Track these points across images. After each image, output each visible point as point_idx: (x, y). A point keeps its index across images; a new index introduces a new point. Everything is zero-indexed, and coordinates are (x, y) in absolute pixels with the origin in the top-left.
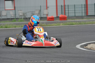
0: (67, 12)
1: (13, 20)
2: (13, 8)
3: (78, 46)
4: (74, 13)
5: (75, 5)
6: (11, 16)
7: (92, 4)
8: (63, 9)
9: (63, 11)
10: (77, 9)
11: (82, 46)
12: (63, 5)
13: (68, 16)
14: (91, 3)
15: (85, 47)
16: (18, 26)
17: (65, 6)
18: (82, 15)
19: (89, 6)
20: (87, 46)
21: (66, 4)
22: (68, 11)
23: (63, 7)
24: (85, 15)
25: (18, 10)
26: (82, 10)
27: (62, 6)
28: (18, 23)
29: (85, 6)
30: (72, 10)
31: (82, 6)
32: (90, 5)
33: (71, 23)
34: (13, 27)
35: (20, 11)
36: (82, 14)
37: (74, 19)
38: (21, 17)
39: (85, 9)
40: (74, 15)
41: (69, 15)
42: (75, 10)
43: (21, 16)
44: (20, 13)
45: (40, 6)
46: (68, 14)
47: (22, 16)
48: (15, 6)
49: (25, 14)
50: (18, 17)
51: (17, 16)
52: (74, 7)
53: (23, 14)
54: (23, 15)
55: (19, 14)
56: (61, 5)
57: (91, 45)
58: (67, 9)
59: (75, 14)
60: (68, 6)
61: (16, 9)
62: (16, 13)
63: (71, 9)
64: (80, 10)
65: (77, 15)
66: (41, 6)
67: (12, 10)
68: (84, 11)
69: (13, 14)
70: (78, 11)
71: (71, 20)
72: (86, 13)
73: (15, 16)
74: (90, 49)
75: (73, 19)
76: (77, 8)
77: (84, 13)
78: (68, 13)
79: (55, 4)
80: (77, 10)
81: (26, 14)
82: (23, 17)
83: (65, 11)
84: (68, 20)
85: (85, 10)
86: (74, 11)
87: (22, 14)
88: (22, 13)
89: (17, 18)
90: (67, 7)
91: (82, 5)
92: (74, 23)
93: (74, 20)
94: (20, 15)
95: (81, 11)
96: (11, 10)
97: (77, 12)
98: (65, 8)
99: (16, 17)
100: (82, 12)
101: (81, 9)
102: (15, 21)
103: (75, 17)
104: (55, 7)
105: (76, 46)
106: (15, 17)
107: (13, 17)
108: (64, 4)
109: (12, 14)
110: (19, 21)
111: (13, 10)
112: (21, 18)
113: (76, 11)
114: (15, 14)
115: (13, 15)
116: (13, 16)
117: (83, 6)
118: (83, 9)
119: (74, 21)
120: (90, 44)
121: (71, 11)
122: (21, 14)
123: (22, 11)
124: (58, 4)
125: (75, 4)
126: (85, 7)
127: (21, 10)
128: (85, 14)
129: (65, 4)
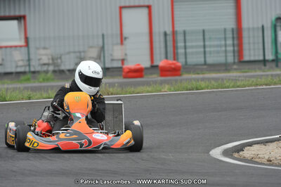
0: (181, 51)
1: (23, 77)
2: (22, 43)
3: (216, 153)
4: (203, 56)
5: (204, 31)
6: (17, 67)
7: (253, 29)
8: (170, 44)
9: (170, 49)
10: (212, 43)
11: (227, 153)
12: (169, 30)
13: (184, 63)
14: (251, 26)
15: (236, 155)
16: (38, 95)
17: (174, 33)
18: (226, 59)
19: (245, 34)
20: (241, 153)
21: (179, 28)
22: (185, 48)
23: (170, 38)
24: (234, 59)
25: (38, 49)
26: (226, 46)
27: (165, 34)
28: (36, 84)
29: (233, 34)
30: (197, 47)
31: (225, 34)
32: (249, 29)
33: (194, 84)
34: (22, 99)
35: (42, 52)
36: (226, 56)
37: (202, 71)
38: (45, 68)
39: (236, 42)
40: (201, 60)
41: (186, 62)
42: (204, 47)
43: (45, 64)
44: (42, 57)
45: (100, 34)
46: (186, 58)
47: (48, 64)
48: (28, 35)
49: (57, 59)
50: (38, 69)
51: (35, 66)
52: (201, 37)
53: (53, 59)
54: (51, 62)
55: (40, 60)
56: (162, 31)
57: (256, 147)
58: (180, 44)
59: (205, 57)
60: (185, 33)
61: (31, 44)
62: (32, 56)
63: (195, 44)
64: (220, 46)
65: (210, 60)
66: (103, 35)
67: (18, 48)
68: (230, 49)
69: (22, 60)
70: (212, 49)
71: (194, 76)
72: (236, 54)
73: (29, 65)
74: (251, 161)
75: (198, 74)
76: (210, 38)
77: (232, 54)
78: (186, 54)
79: (146, 30)
80: (210, 46)
81: (60, 58)
82: (51, 68)
83: (175, 47)
84: (185, 76)
85: (234, 45)
86: (202, 50)
87: (49, 59)
88: (50, 57)
89: (34, 72)
90: (180, 38)
91: (225, 30)
92: (203, 84)
93: (201, 76)
94: (42, 62)
95: (223, 49)
96: (16, 47)
97: (210, 52)
98: (174, 41)
99: (32, 69)
100: (226, 51)
101: (223, 42)
102: (28, 80)
103: (205, 67)
104: (147, 39)
105: (211, 153)
106: (27, 69)
107: (22, 70)
108: (171, 29)
109: (19, 61)
110: (41, 80)
111: (21, 46)
112: (46, 72)
113: (207, 49)
114: (29, 60)
115: (20, 63)
116: (21, 66)
117: (229, 35)
118: (230, 42)
119: (203, 79)
120: (250, 144)
121: (194, 50)
122: (45, 60)
123: (48, 52)
124: (155, 29)
125: (206, 28)
126: (235, 36)
127: (45, 48)
128: (234, 56)
129: (176, 29)
